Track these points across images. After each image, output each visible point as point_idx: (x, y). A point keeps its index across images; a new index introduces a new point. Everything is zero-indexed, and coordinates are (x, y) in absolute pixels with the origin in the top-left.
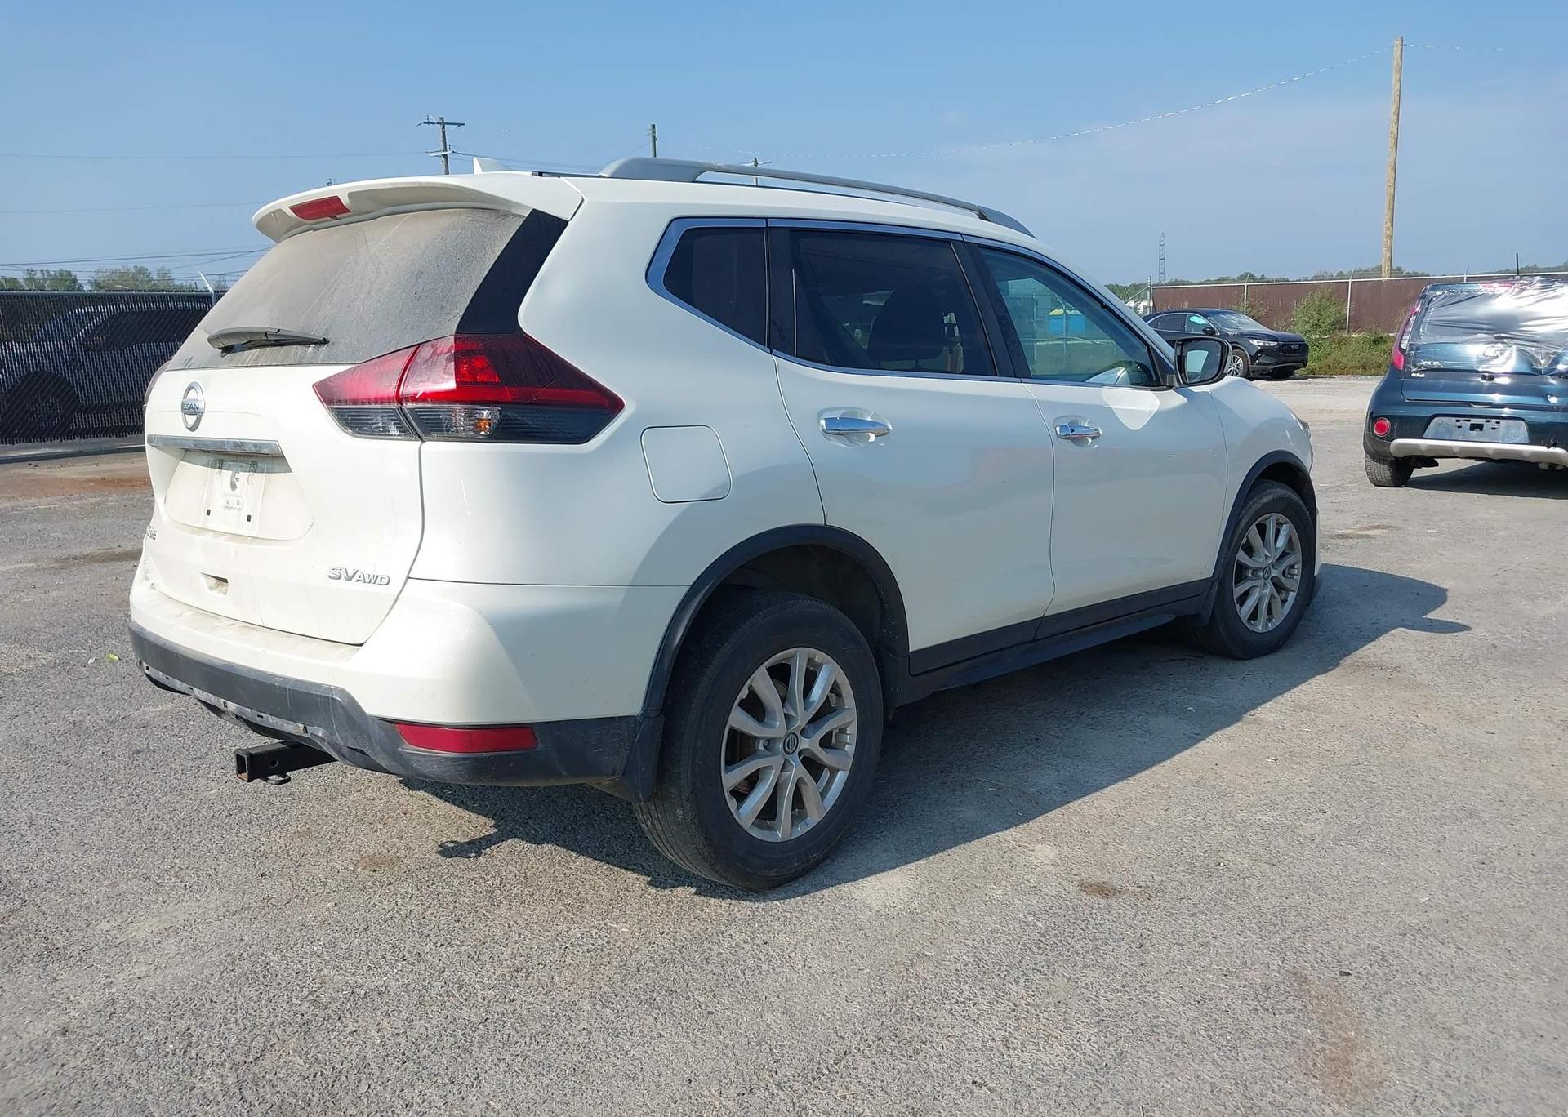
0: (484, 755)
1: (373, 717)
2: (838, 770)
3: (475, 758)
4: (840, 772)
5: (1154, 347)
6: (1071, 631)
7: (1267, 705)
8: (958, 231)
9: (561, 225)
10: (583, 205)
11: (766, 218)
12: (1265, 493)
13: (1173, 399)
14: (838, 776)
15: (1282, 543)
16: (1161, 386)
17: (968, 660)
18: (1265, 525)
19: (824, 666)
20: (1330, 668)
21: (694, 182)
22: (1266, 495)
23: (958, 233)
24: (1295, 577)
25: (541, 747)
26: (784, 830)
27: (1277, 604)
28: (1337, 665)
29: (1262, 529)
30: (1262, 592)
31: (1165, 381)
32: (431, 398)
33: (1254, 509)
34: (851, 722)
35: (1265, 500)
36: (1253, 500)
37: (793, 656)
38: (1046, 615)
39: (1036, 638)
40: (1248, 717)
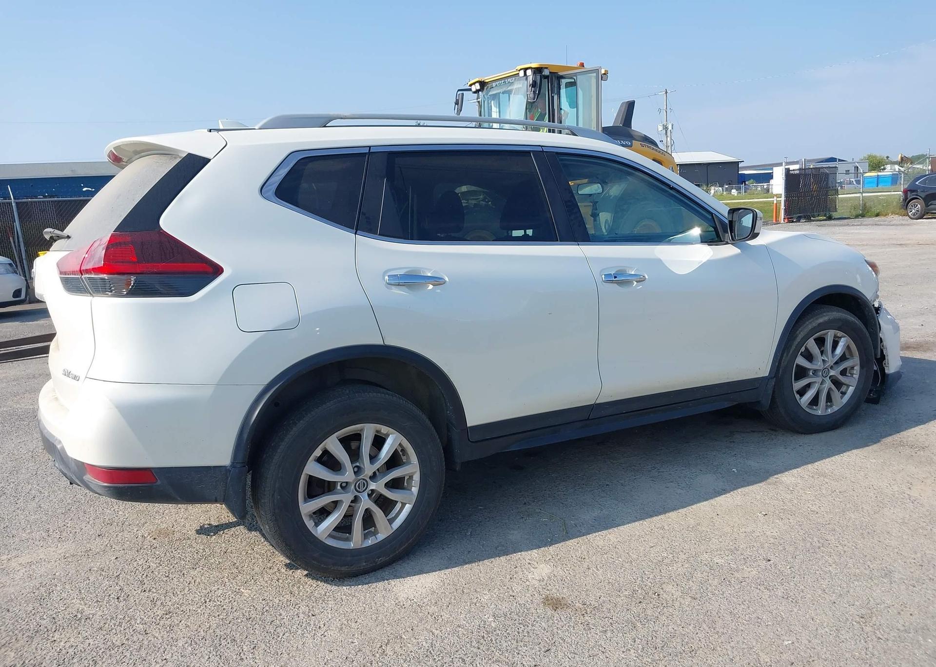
0: (121, 485)
1: (72, 458)
2: (406, 504)
3: (114, 487)
4: (407, 505)
5: (717, 214)
6: (625, 413)
7: (795, 471)
8: (539, 144)
9: (205, 161)
10: (226, 147)
11: (370, 147)
12: (821, 315)
13: (728, 250)
14: (406, 506)
15: (839, 351)
16: (722, 241)
17: (525, 432)
18: (825, 338)
19: (390, 436)
20: (869, 444)
21: (325, 126)
22: (822, 317)
23: (540, 146)
24: (854, 376)
25: (159, 482)
26: (357, 540)
27: (836, 394)
28: (879, 441)
29: (821, 342)
30: (820, 385)
31: (724, 238)
32: (93, 271)
33: (810, 327)
34: (415, 472)
35: (821, 320)
36: (810, 321)
37: (362, 430)
38: (598, 402)
39: (590, 418)
40: (772, 479)
